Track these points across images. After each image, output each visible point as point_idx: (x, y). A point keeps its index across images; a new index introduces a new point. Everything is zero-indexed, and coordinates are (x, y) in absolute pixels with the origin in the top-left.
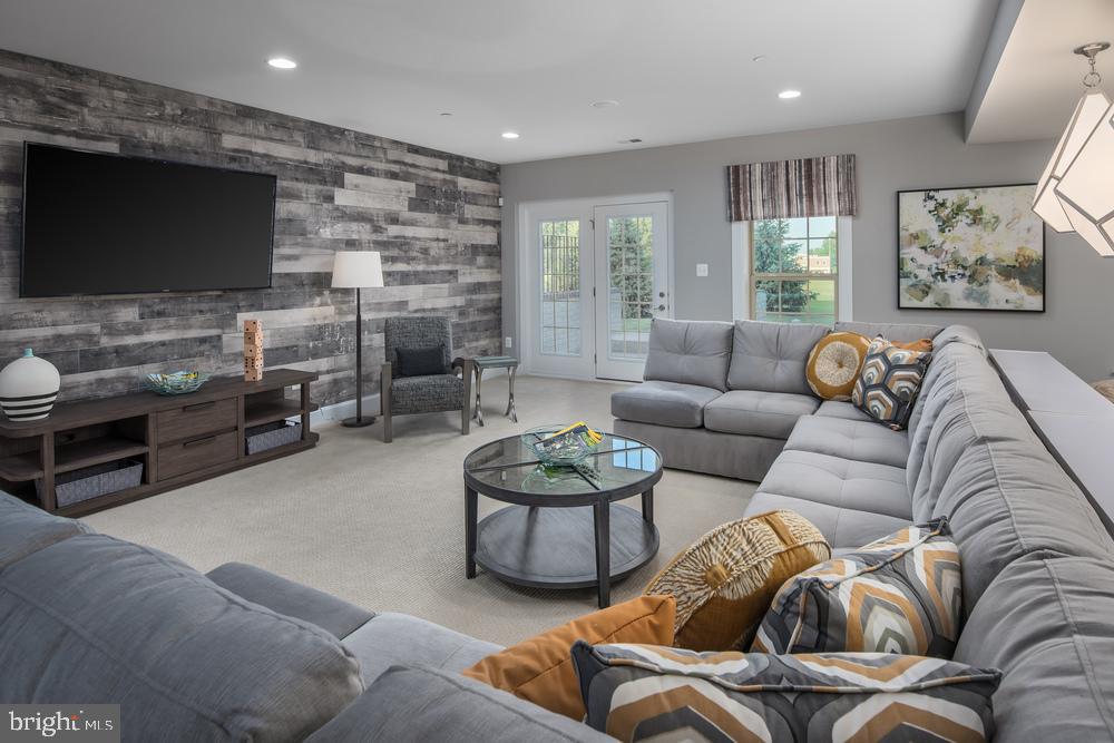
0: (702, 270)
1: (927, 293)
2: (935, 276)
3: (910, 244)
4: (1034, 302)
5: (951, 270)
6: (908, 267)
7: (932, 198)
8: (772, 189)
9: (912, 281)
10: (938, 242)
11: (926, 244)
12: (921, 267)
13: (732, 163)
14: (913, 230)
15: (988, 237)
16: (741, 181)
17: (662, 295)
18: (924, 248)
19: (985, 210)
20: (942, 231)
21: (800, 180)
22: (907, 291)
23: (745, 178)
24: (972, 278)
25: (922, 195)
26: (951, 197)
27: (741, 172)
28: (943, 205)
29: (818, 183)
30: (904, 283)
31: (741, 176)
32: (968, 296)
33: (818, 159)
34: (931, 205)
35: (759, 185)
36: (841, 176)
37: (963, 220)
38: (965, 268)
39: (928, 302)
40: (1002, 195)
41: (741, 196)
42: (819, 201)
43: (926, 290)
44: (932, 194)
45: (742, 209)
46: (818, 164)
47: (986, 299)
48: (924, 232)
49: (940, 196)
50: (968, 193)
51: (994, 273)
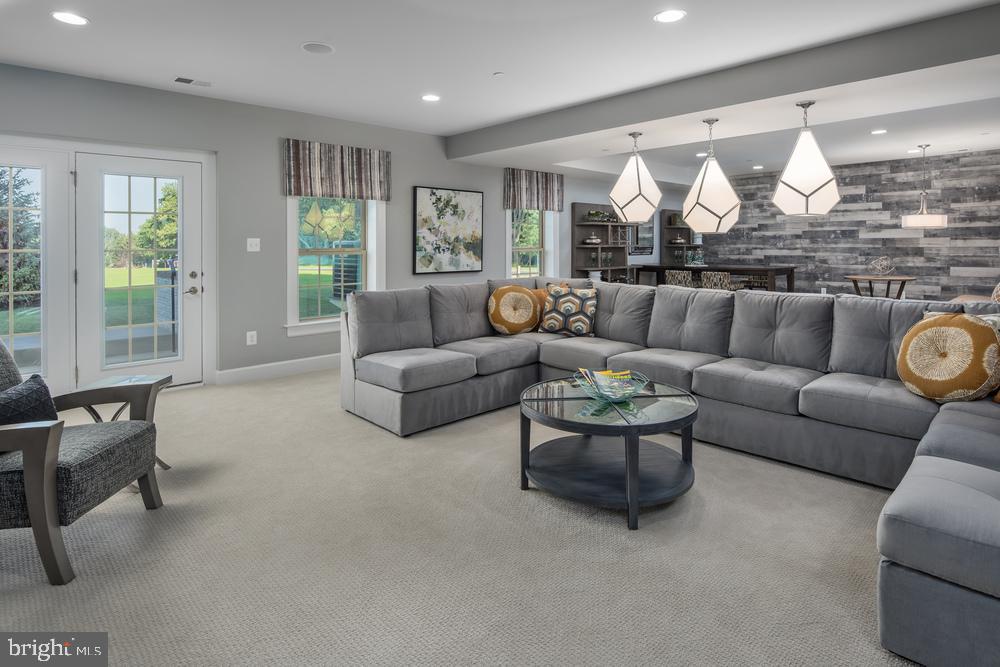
0: (254, 245)
1: (431, 262)
2: (435, 249)
3: (423, 226)
4: (477, 266)
5: (443, 245)
6: (421, 243)
7: (434, 194)
8: (330, 169)
9: (423, 253)
10: (436, 226)
11: (431, 227)
12: (428, 243)
13: (293, 137)
14: (424, 217)
15: (460, 224)
16: (301, 156)
17: (193, 275)
18: (430, 229)
19: (459, 206)
20: (439, 218)
21: (353, 166)
22: (420, 260)
23: (304, 154)
24: (453, 251)
25: (429, 190)
26: (443, 194)
27: (301, 147)
28: (439, 199)
29: (366, 172)
30: (419, 255)
31: (301, 152)
32: (452, 262)
33: (365, 150)
34: (434, 198)
35: (317, 164)
36: (382, 167)
37: (449, 211)
38: (449, 244)
39: (431, 269)
40: (466, 196)
41: (301, 171)
42: (367, 185)
43: (430, 260)
44: (434, 191)
45: (303, 184)
46: (365, 154)
47: (459, 265)
48: (430, 218)
49: (439, 193)
50: (452, 193)
51: (462, 247)
